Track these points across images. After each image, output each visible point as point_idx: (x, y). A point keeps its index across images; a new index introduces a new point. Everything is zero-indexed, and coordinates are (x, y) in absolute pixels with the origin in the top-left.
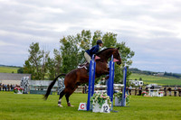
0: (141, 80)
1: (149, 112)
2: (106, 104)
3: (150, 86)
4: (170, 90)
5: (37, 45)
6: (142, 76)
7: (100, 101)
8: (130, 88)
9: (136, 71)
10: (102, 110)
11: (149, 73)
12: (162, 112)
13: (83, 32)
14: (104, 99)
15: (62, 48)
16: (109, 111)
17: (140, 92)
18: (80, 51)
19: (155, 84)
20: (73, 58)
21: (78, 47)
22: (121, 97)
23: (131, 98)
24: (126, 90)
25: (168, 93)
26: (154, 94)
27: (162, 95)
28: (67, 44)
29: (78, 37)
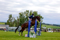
0: (45, 27)
1: (48, 37)
2: (34, 35)
3: (48, 29)
4: (55, 30)
5: (11, 15)
6: (46, 25)
7: (32, 34)
8: (42, 29)
9: (44, 24)
10: (33, 37)
11: (48, 25)
12: (52, 37)
13: (26, 11)
14: (33, 33)
15: (19, 16)
16: (35, 37)
17: (45, 31)
18: (26, 17)
19: (50, 28)
20: (23, 19)
21: (25, 16)
22: (39, 33)
23: (42, 33)
24: (41, 30)
25: (55, 31)
26: (50, 31)
27: (52, 32)
28: (21, 15)
29: (25, 12)
